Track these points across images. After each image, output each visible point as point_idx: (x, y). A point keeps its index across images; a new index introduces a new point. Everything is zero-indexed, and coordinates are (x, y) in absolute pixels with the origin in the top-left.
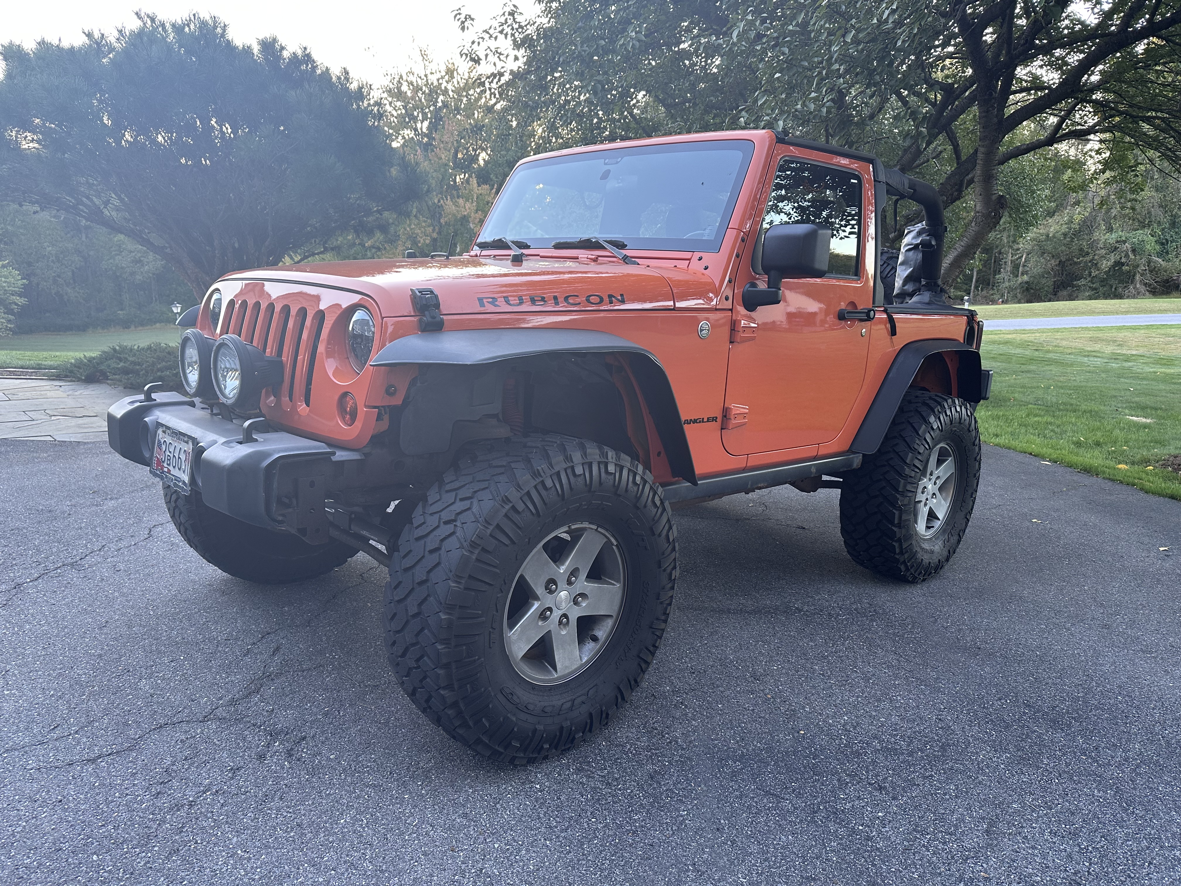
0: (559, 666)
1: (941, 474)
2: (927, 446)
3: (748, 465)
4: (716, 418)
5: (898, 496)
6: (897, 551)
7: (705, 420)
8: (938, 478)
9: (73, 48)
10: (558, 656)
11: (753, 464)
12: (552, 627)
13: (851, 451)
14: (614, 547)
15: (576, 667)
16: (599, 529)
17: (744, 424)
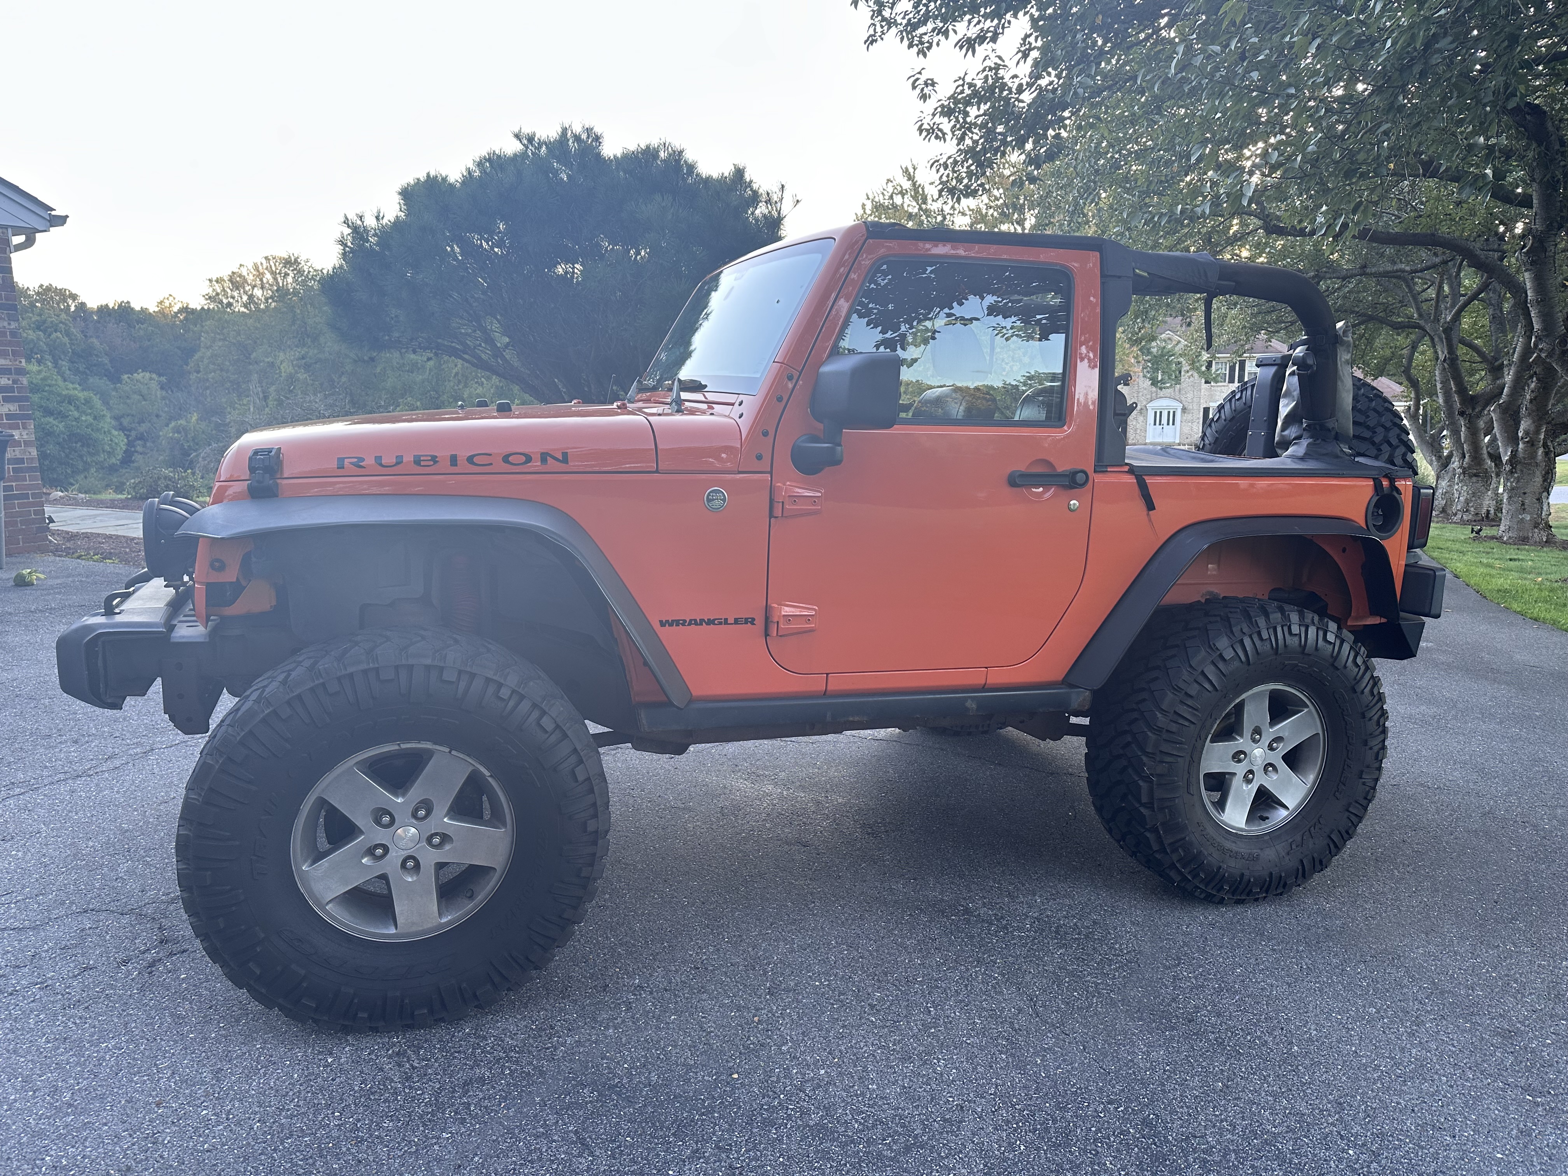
0: (400, 920)
1: (1285, 734)
2: (1207, 686)
3: (829, 688)
4: (753, 619)
5: (1144, 758)
6: (1155, 847)
7: (731, 621)
8: (1279, 739)
9: (444, 179)
10: (400, 907)
11: (837, 688)
12: (388, 870)
13: (1067, 682)
14: (490, 779)
15: (430, 925)
16: (454, 752)
17: (811, 630)
